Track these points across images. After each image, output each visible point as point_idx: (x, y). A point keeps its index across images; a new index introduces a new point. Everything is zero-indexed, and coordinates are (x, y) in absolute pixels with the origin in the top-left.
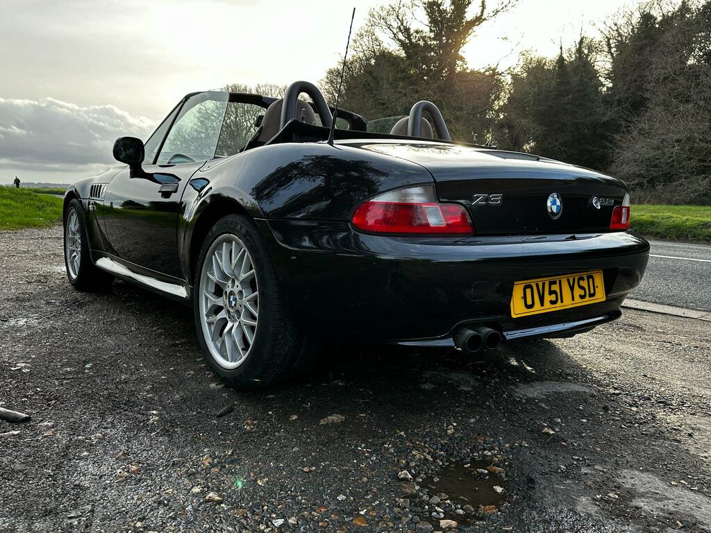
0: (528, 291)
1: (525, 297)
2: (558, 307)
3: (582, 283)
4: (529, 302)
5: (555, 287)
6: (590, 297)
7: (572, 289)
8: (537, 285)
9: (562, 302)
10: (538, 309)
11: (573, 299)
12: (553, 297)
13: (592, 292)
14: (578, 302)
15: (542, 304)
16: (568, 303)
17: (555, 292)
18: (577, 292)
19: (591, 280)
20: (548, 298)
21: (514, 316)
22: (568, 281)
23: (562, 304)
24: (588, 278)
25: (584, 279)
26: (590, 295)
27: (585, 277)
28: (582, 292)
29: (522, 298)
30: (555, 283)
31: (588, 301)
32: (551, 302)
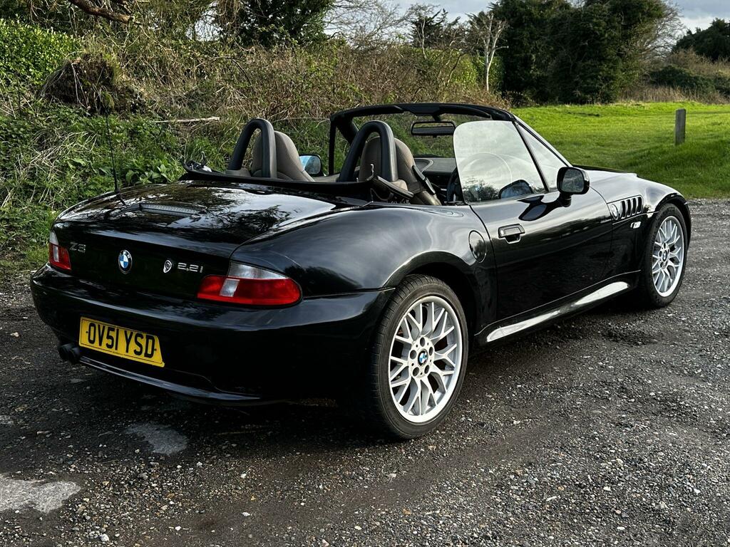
0: (92, 328)
1: (89, 333)
2: (112, 352)
3: (139, 339)
4: (92, 339)
5: (113, 334)
7: (128, 341)
8: (99, 326)
9: (116, 349)
10: (96, 346)
11: (127, 351)
12: (110, 342)
13: (149, 352)
14: (131, 356)
15: (100, 344)
16: (121, 352)
17: (112, 338)
18: (133, 346)
19: (150, 342)
20: (105, 341)
21: (80, 344)
22: (126, 332)
23: (116, 351)
24: (148, 338)
25: (142, 338)
26: (146, 355)
27: (144, 335)
28: (138, 350)
29: (87, 332)
30: (114, 330)
31: (142, 358)
32: (107, 345)
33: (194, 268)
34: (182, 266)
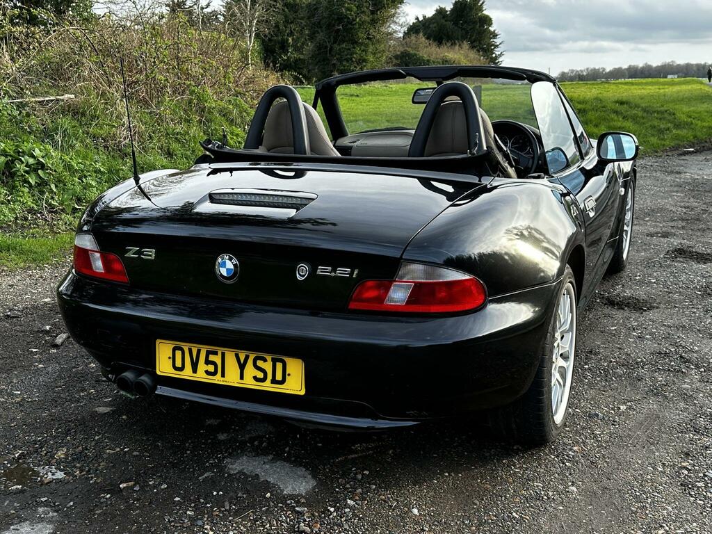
0: (178, 354)
1: (173, 358)
2: (217, 380)
3: (260, 364)
4: (179, 364)
5: (217, 359)
6: (272, 383)
7: (242, 367)
8: (190, 350)
9: (223, 375)
10: (188, 374)
11: (242, 378)
12: (211, 368)
13: (279, 377)
14: (249, 382)
15: (195, 371)
16: (232, 378)
17: (214, 363)
18: (250, 371)
19: (279, 366)
20: (202, 367)
21: (158, 372)
22: (237, 357)
23: (223, 379)
24: (274, 361)
25: (265, 360)
26: (274, 381)
27: (269, 358)
28: (260, 375)
29: (169, 358)
30: (216, 353)
31: (267, 386)
32: (207, 372)
33: (343, 272)
34: (323, 270)
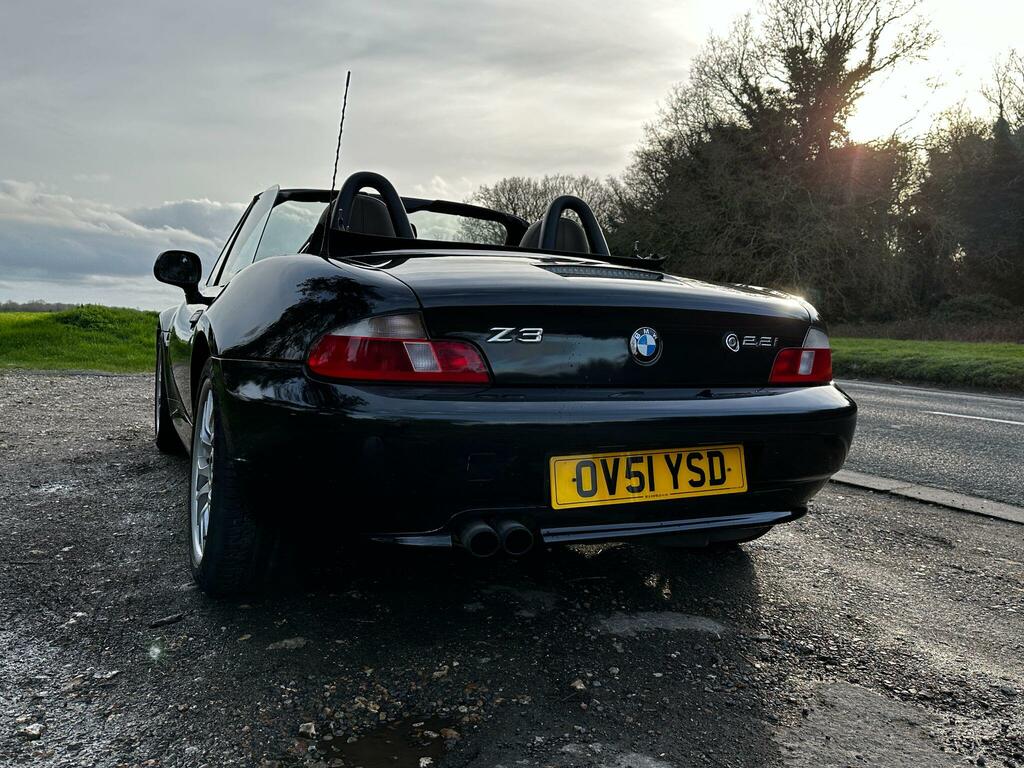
1: (578, 480)
2: (645, 496)
3: (695, 463)
4: (587, 486)
6: (711, 484)
7: (675, 471)
8: (604, 462)
9: (652, 488)
10: (602, 499)
11: (676, 486)
12: (635, 482)
13: (718, 476)
14: (686, 491)
15: (612, 490)
16: (664, 489)
17: (639, 474)
18: (685, 475)
19: (716, 461)
20: (623, 482)
21: (555, 506)
22: (668, 459)
23: (652, 493)
24: (711, 456)
25: (700, 457)
26: (714, 482)
27: (704, 454)
28: (697, 477)
29: (574, 480)
30: (640, 460)
31: (707, 490)
32: (631, 489)
